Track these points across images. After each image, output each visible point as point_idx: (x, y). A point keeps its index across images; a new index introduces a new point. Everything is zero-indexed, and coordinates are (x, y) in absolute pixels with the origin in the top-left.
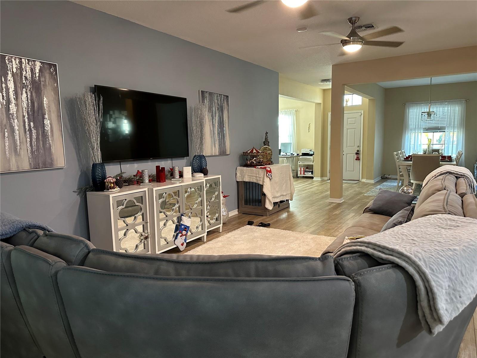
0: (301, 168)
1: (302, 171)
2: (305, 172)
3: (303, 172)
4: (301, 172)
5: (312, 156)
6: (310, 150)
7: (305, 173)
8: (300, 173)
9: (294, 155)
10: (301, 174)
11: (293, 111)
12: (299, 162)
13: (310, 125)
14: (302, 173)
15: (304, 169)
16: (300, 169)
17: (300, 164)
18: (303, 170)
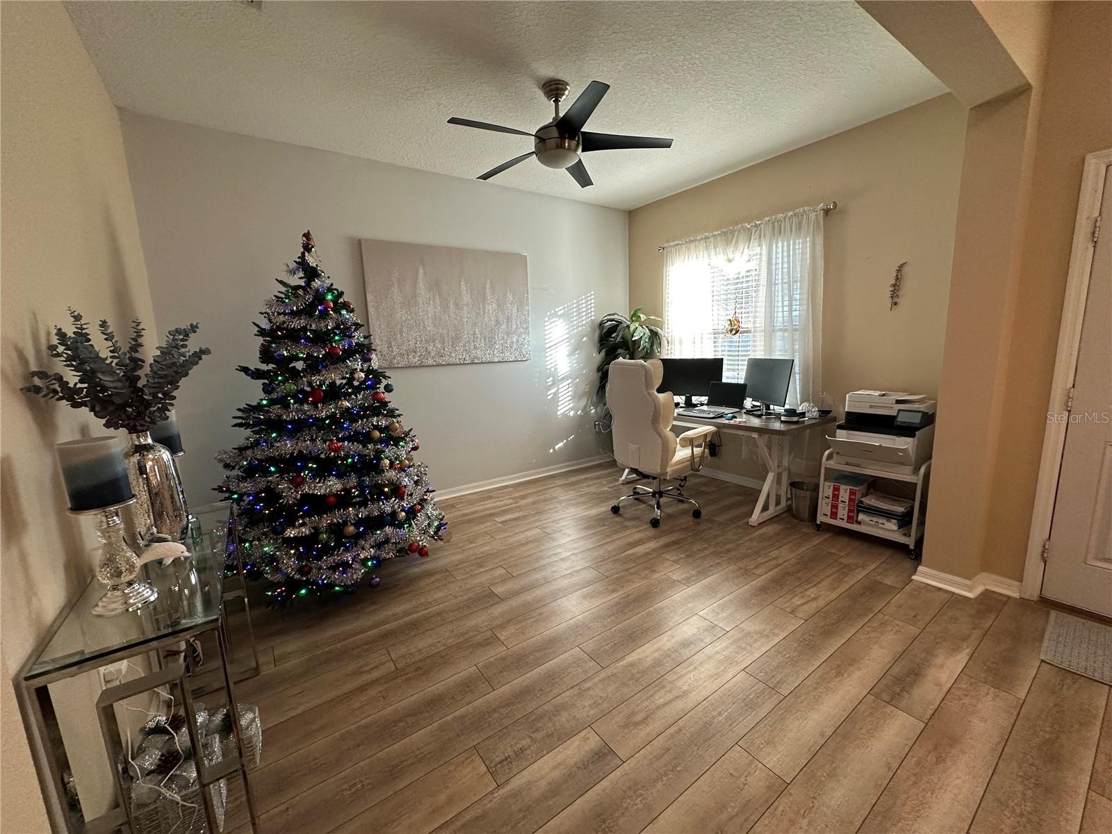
0: (836, 489)
1: (841, 505)
2: (859, 512)
3: (850, 511)
4: (835, 507)
5: (912, 435)
6: (898, 402)
7: (861, 517)
8: (828, 510)
9: (803, 414)
10: (834, 515)
11: (813, 216)
12: (830, 457)
13: (905, 269)
14: (843, 511)
15: (852, 493)
16: (829, 492)
17: (832, 464)
18: (850, 500)
